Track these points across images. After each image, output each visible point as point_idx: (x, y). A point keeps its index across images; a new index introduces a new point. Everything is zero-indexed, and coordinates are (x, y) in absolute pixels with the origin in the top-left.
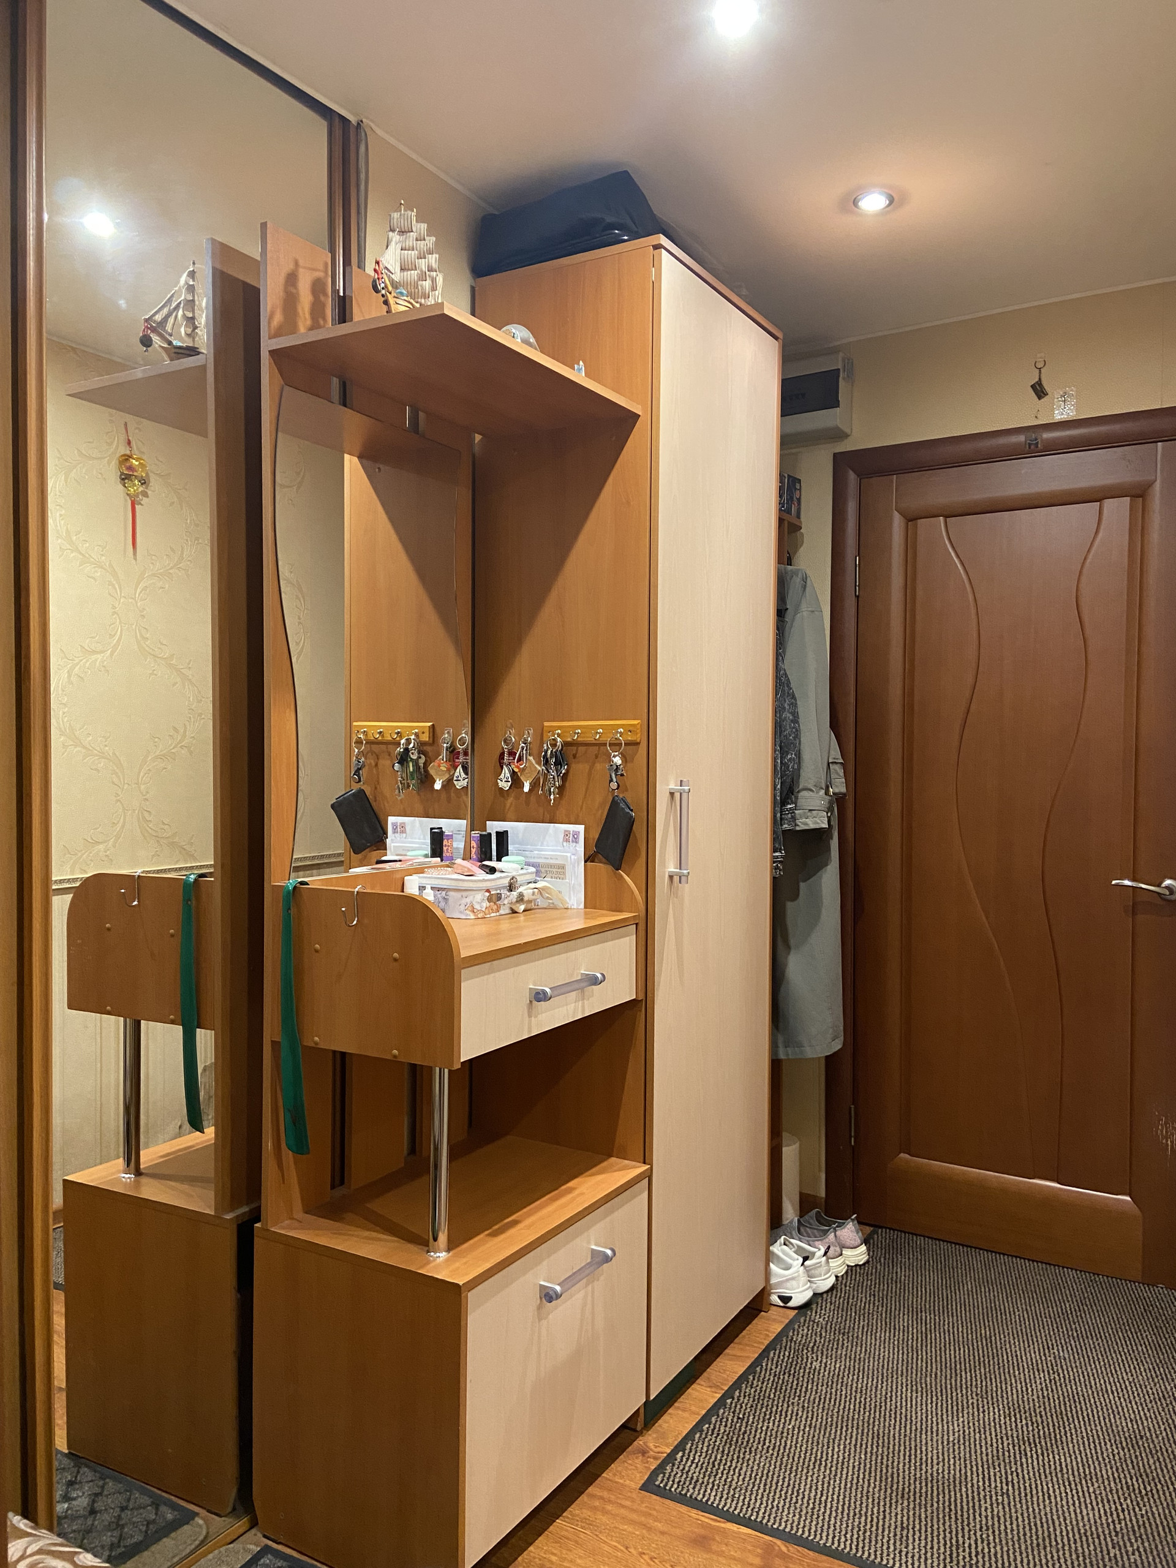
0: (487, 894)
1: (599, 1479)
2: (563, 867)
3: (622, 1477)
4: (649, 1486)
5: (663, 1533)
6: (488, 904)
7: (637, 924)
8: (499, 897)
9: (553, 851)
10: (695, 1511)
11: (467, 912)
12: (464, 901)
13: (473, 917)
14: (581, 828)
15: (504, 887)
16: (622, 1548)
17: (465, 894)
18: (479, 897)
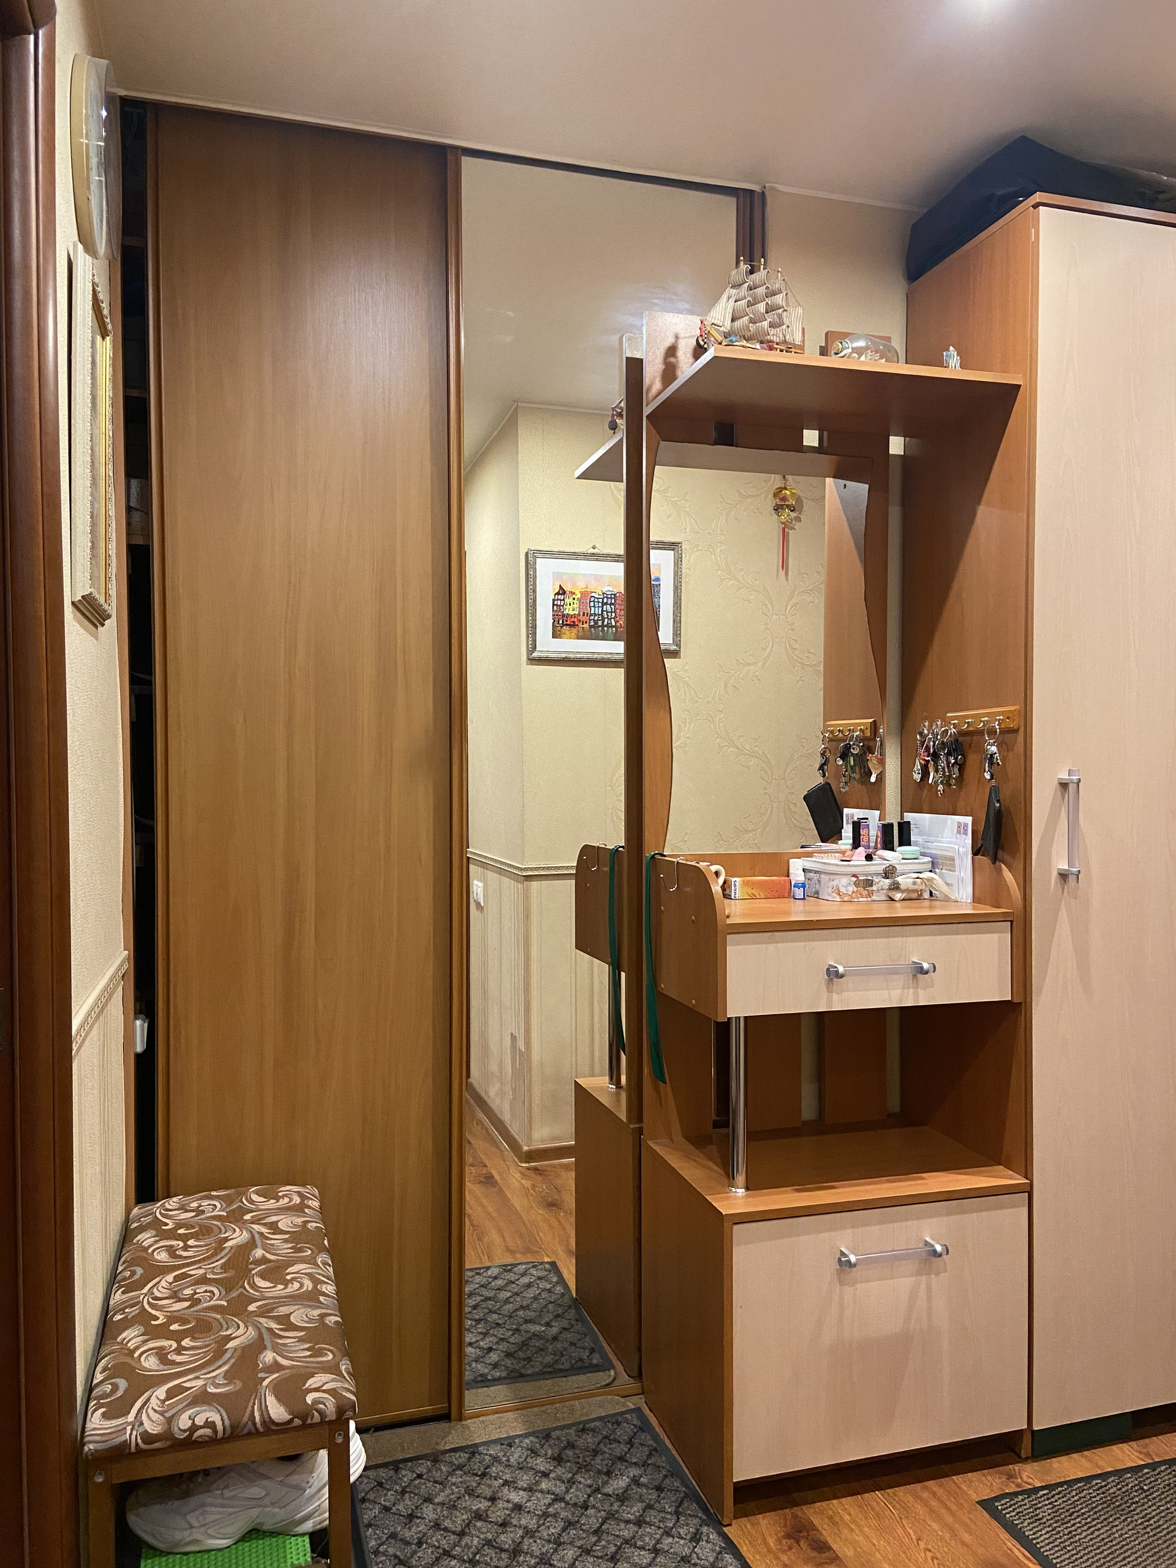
0: (855, 879)
1: (947, 1479)
2: (952, 859)
3: (969, 1486)
4: (987, 1505)
5: (963, 1543)
6: (855, 889)
7: (1012, 922)
8: (869, 883)
9: (949, 843)
10: (1015, 1542)
11: (834, 895)
12: (831, 884)
13: (839, 900)
14: (968, 820)
15: (877, 874)
16: (914, 1537)
17: (832, 877)
18: (844, 881)
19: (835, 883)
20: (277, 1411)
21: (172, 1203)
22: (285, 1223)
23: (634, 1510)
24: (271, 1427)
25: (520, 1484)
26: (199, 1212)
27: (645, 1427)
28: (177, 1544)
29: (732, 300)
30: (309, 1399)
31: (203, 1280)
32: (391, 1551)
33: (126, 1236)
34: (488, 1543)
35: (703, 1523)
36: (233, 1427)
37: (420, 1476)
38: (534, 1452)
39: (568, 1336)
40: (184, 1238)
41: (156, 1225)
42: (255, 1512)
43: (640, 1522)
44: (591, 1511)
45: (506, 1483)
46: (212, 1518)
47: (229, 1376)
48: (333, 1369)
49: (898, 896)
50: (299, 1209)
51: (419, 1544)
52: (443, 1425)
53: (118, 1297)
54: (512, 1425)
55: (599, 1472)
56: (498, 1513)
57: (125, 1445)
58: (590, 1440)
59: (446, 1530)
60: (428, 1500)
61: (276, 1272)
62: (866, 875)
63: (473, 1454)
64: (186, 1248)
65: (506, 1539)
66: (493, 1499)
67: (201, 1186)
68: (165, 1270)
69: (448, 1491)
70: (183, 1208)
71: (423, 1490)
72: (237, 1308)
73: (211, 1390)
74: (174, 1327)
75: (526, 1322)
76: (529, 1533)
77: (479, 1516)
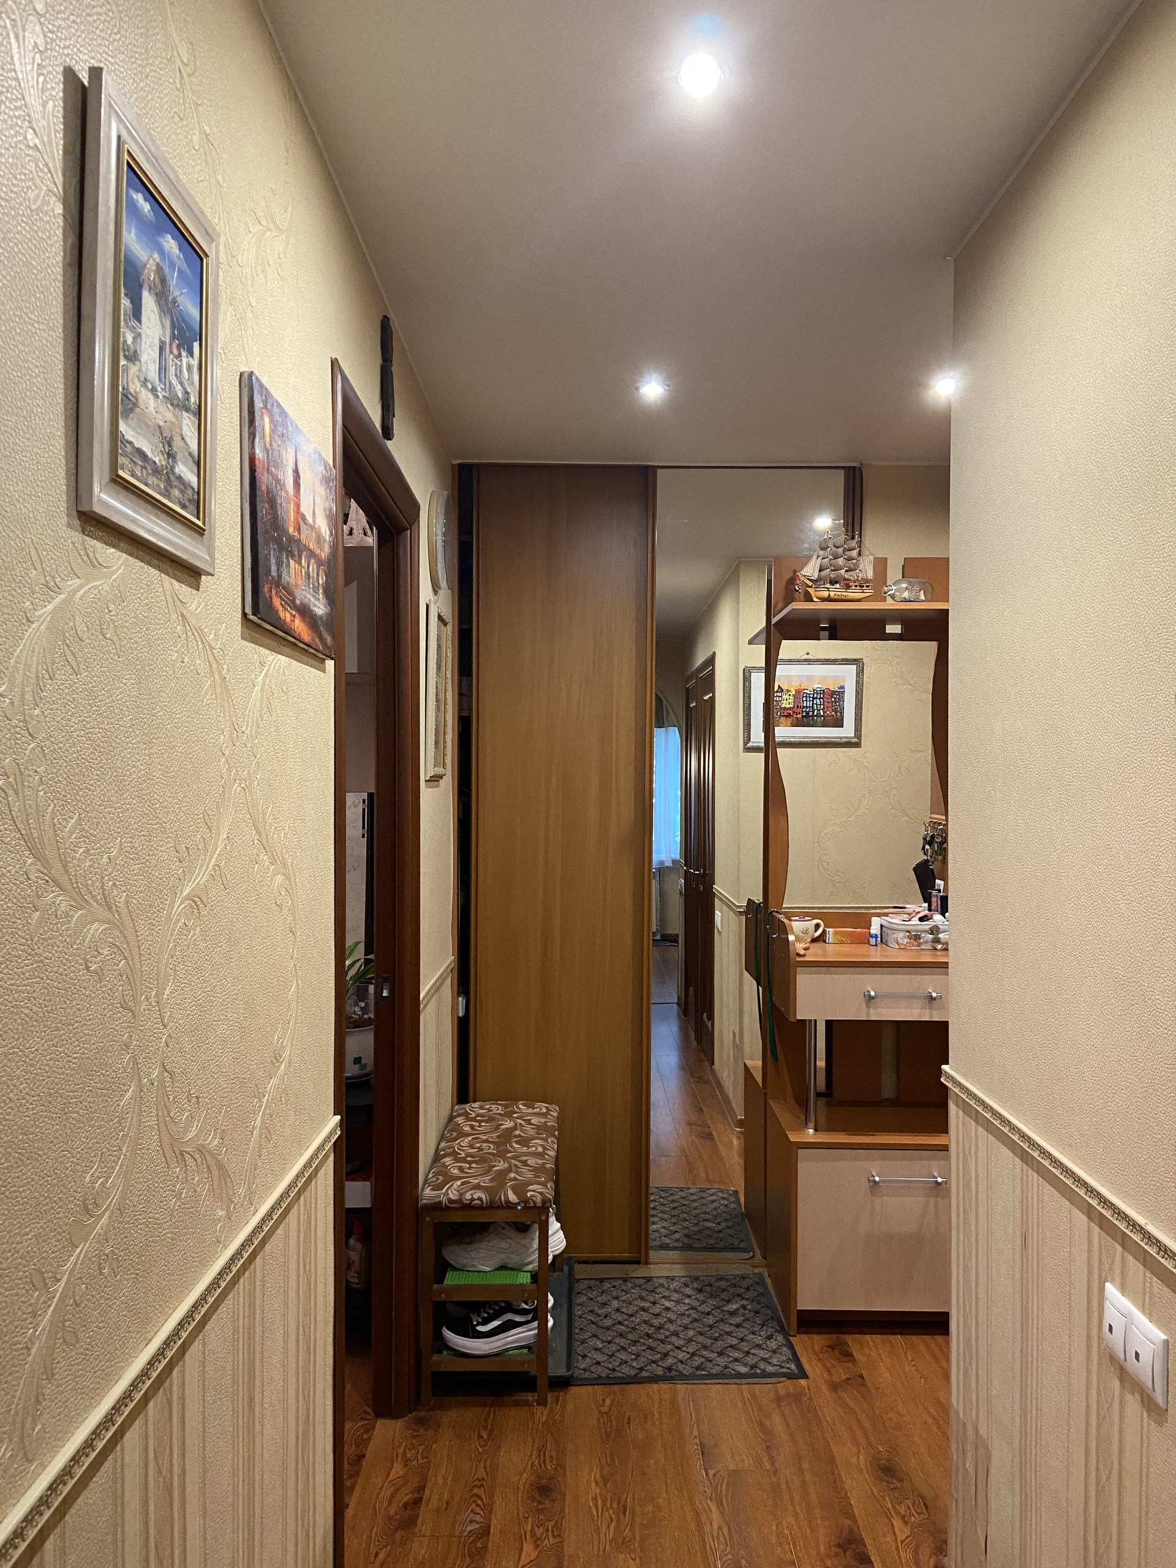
0: (908, 934)
6: (908, 941)
8: (917, 937)
12: (893, 936)
13: (898, 948)
16: (910, 1359)
17: (894, 932)
18: (901, 935)
19: (895, 936)
20: (512, 1197)
21: (476, 1105)
22: (535, 1120)
23: (738, 1320)
24: (509, 1206)
25: (673, 1298)
26: (489, 1110)
27: (761, 1282)
28: (465, 1266)
29: (820, 558)
30: (529, 1194)
31: (487, 1141)
32: (589, 1317)
33: (451, 1118)
34: (645, 1322)
35: (777, 1331)
36: (492, 1202)
37: (614, 1287)
38: (686, 1285)
39: (730, 1231)
40: (480, 1122)
41: (466, 1115)
42: (503, 1256)
43: (738, 1326)
44: (711, 1317)
45: (664, 1297)
46: (482, 1255)
47: (491, 1180)
48: (544, 1184)
49: (939, 947)
50: (545, 1115)
51: (606, 1316)
52: (636, 1266)
53: (443, 1144)
54: (678, 1271)
55: (723, 1300)
56: (656, 1309)
57: (440, 1202)
58: (722, 1284)
59: (622, 1312)
60: (617, 1298)
61: (525, 1142)
62: (917, 931)
63: (648, 1281)
64: (480, 1126)
65: (656, 1322)
66: (654, 1303)
67: (494, 1099)
68: (468, 1135)
69: (629, 1295)
70: (481, 1108)
71: (614, 1293)
72: (502, 1155)
73: (482, 1184)
74: (469, 1159)
75: (705, 1220)
76: (670, 1321)
77: (643, 1309)
